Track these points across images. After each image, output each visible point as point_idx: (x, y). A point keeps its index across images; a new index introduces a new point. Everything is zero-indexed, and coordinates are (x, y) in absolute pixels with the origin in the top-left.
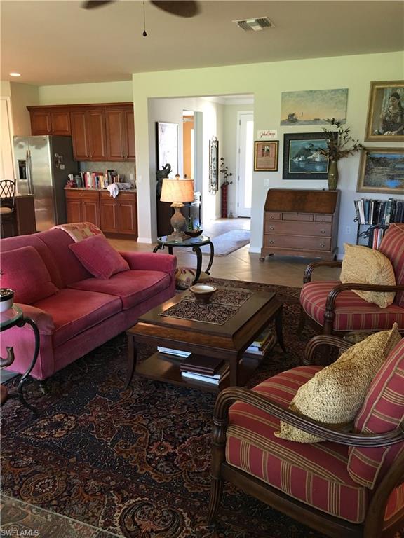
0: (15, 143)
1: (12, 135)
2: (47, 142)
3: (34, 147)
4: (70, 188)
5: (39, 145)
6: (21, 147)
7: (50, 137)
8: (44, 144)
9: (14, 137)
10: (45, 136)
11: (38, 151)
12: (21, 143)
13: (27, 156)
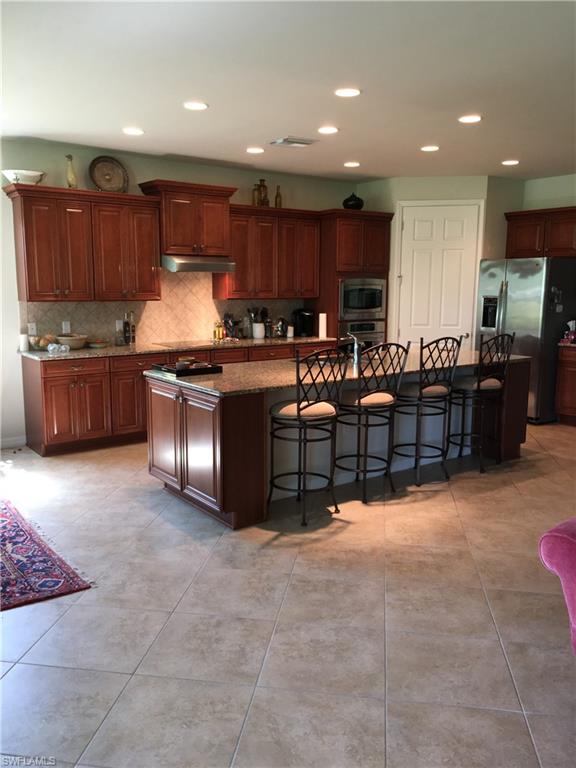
0: (484, 271)
1: (480, 258)
2: (541, 269)
3: (518, 275)
4: (569, 344)
5: (527, 272)
6: (493, 275)
7: (548, 260)
8: (535, 270)
9: (482, 261)
10: (540, 259)
11: (523, 281)
12: (492, 270)
13: (501, 291)
